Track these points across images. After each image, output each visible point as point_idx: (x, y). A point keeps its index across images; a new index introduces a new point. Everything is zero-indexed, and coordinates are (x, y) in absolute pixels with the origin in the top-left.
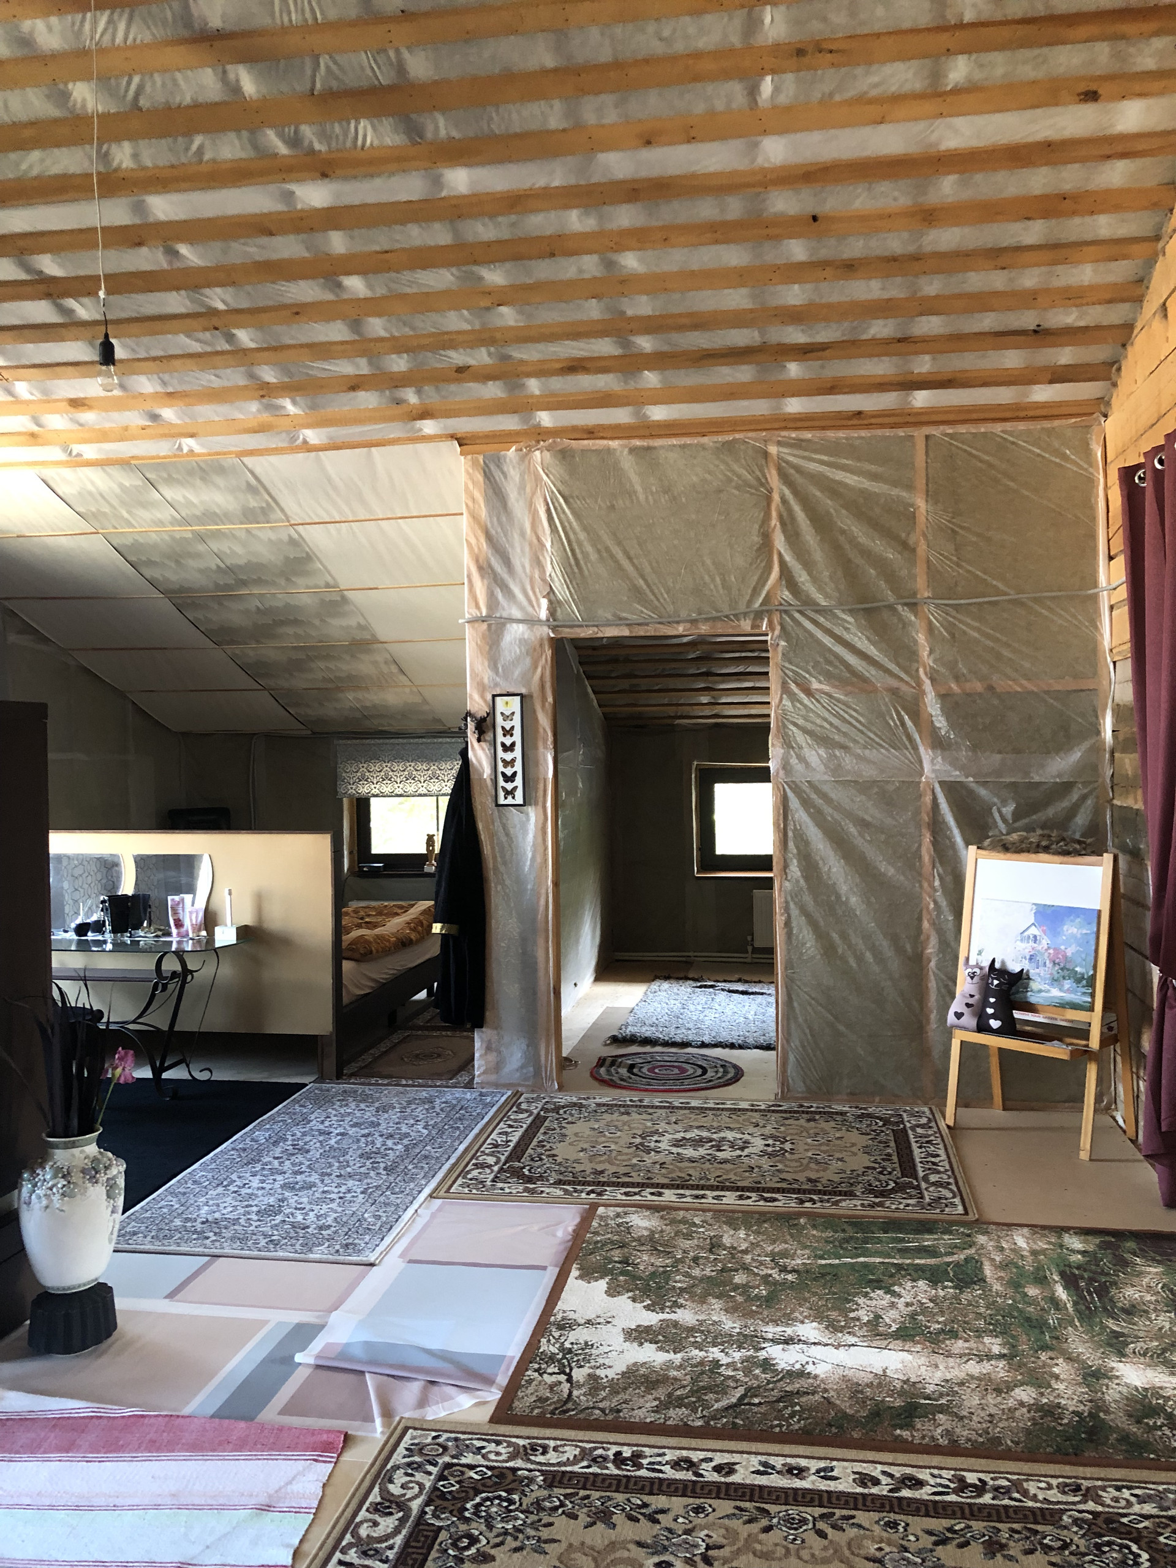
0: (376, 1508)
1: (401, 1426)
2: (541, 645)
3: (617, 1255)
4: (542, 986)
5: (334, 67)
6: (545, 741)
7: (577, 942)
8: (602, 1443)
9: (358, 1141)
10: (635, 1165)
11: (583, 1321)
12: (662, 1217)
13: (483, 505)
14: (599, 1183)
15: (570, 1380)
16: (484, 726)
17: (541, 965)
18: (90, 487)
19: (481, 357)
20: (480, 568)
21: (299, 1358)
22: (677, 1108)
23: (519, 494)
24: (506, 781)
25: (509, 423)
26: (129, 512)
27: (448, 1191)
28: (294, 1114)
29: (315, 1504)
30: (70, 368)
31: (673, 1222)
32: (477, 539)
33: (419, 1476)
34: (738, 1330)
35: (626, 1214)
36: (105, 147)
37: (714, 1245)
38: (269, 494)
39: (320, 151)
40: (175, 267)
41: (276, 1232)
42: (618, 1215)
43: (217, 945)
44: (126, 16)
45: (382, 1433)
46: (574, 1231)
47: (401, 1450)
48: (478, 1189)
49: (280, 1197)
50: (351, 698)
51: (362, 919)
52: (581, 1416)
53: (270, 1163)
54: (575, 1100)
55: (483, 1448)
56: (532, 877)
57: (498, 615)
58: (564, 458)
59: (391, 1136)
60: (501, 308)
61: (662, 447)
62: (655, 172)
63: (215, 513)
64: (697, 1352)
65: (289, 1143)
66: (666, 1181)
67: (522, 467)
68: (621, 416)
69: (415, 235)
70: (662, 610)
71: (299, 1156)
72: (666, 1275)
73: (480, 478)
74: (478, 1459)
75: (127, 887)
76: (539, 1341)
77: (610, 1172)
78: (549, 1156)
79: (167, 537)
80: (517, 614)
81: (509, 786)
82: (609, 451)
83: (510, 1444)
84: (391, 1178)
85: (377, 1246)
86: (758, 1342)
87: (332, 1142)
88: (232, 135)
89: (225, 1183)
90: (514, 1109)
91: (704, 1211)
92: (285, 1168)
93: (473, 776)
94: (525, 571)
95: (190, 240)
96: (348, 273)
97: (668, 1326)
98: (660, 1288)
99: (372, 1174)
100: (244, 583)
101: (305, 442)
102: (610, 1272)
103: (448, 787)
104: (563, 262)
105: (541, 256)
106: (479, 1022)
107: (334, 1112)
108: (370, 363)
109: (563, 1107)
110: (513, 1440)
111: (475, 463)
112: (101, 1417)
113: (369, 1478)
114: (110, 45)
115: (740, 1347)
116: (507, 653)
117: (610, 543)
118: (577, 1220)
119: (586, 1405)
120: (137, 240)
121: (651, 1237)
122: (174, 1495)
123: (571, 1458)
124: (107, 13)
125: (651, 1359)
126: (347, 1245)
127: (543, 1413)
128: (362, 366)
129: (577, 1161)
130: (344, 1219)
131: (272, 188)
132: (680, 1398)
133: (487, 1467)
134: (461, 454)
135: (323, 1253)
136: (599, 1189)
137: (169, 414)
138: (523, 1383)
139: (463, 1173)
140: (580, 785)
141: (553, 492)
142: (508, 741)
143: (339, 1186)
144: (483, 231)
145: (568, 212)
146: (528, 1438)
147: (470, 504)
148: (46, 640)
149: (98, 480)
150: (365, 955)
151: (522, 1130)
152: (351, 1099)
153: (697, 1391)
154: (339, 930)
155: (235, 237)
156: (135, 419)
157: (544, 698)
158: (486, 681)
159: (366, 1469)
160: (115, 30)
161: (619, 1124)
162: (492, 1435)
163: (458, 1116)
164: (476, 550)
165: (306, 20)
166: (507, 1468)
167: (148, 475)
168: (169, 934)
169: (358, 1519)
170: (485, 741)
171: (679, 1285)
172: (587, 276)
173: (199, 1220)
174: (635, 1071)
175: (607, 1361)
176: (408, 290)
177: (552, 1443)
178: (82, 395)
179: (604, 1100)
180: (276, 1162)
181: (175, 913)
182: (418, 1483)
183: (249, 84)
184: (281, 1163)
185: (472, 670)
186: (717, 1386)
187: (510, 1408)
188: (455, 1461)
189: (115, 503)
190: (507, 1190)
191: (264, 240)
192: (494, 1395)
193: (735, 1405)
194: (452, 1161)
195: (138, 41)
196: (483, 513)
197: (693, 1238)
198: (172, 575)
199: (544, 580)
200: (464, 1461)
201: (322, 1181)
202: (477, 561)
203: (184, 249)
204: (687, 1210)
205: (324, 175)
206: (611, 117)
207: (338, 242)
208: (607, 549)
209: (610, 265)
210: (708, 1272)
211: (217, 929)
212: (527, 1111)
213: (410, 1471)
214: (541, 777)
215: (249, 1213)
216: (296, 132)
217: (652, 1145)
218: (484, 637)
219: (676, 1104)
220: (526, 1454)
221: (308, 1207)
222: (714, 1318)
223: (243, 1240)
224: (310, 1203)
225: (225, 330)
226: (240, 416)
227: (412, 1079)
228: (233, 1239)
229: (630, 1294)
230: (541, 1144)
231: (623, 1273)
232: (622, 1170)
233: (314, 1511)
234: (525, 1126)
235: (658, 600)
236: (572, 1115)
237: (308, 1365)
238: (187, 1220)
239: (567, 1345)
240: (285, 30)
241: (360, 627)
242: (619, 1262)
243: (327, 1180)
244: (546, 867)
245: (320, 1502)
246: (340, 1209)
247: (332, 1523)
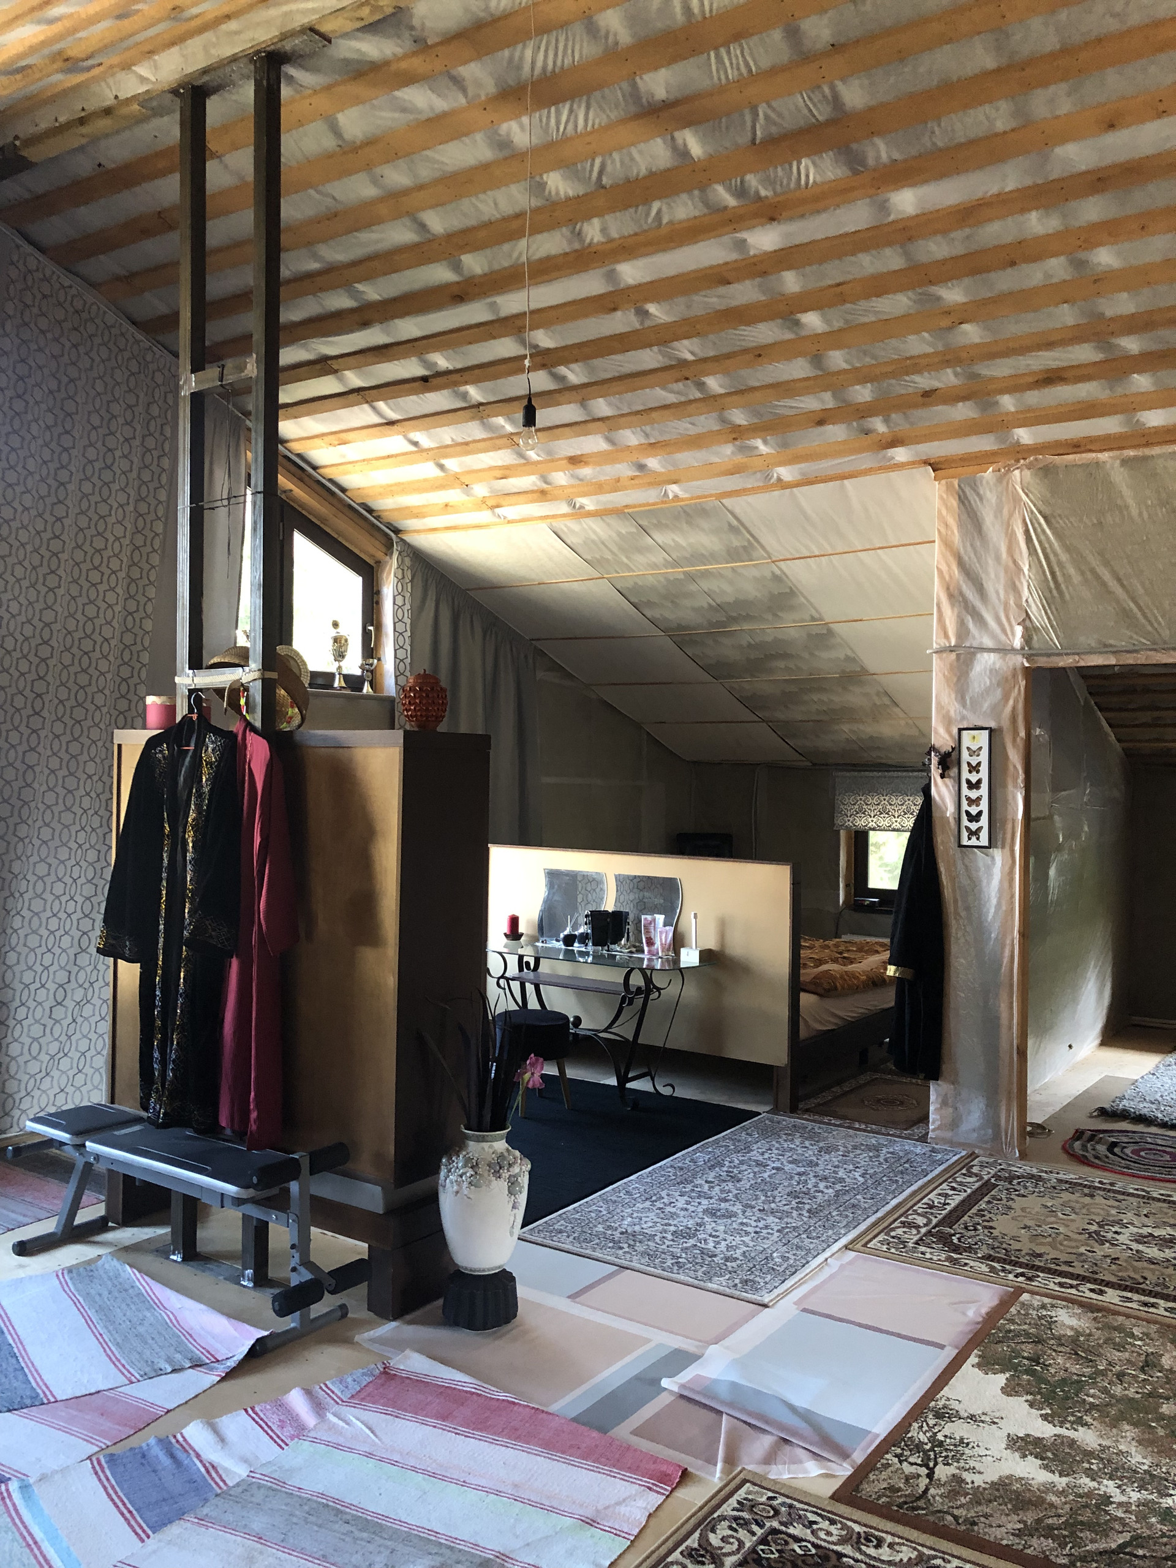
0: (690, 1554)
1: (742, 1476)
2: (1014, 675)
3: (1028, 1350)
4: (1004, 1044)
5: (773, 115)
6: (1015, 779)
7: (1075, 1001)
8: (944, 1553)
9: (792, 1178)
10: (1082, 1254)
11: (966, 1415)
12: (1095, 1319)
13: (956, 531)
14: (1032, 1266)
15: (930, 1476)
16: (949, 761)
17: (1004, 1021)
18: (593, 537)
19: (948, 378)
20: (951, 596)
21: (665, 1383)
22: (1154, 1199)
23: (996, 517)
24: (970, 821)
25: (984, 443)
26: (627, 557)
27: (865, 1245)
28: (739, 1141)
29: (635, 1532)
30: (567, 429)
31: (1108, 1327)
32: (949, 566)
33: (742, 1534)
34: (1146, 1467)
35: (1053, 1306)
36: (578, 227)
37: (1149, 1363)
38: (749, 532)
39: (766, 197)
40: (646, 326)
41: (684, 1255)
42: (1044, 1307)
43: (682, 966)
44: (583, 105)
45: (720, 1479)
46: (987, 1314)
47: (733, 1502)
48: (897, 1249)
49: (699, 1221)
50: (846, 730)
51: (841, 953)
52: (931, 1518)
53: (701, 1186)
54: (1034, 1171)
55: (815, 1523)
56: (997, 925)
57: (968, 645)
58: (1046, 476)
59: (825, 1178)
60: (963, 326)
61: (1160, 456)
62: (1122, 157)
63: (702, 555)
64: (1087, 1480)
65: (725, 1169)
66: (1113, 1279)
67: (1000, 489)
68: (1110, 425)
69: (868, 264)
70: (1157, 636)
71: (730, 1184)
72: (1079, 1386)
73: (954, 502)
74: (807, 1534)
75: (609, 905)
76: (910, 1425)
77: (1049, 1257)
78: (985, 1227)
79: (662, 580)
80: (988, 642)
81: (974, 826)
82: (1097, 464)
83: (844, 1527)
84: (812, 1222)
85: (776, 1287)
86: (1167, 1487)
87: (766, 1175)
88: (684, 196)
89: (654, 1198)
90: (964, 1171)
91: (1148, 1322)
92: (714, 1193)
93: (936, 814)
94: (999, 599)
95: (656, 298)
96: (806, 311)
97: (1062, 1443)
98: (1067, 1398)
99: (795, 1213)
100: (734, 620)
101: (779, 480)
102: (1015, 1368)
103: (910, 822)
104: (1026, 268)
105: (1003, 267)
106: (934, 1073)
107: (777, 1145)
108: (834, 396)
109: (1019, 1177)
110: (849, 1523)
111: (949, 487)
112: (480, 1395)
113: (693, 1521)
114: (573, 132)
115: (1141, 1488)
116: (976, 685)
117: (1094, 561)
118: (995, 1302)
119: (940, 1507)
120: (612, 306)
121: (1074, 1340)
122: (516, 1486)
123: (905, 1560)
124: (567, 105)
125: (1031, 1476)
126: (746, 1281)
127: (888, 1505)
128: (826, 400)
129: (1015, 1239)
130: (753, 1255)
131: (726, 239)
132: (1051, 1528)
133: (813, 1544)
134: (935, 479)
135: (721, 1284)
136: (1030, 1273)
137: (653, 463)
138: (879, 1465)
139: (888, 1230)
140: (1086, 829)
141: (1032, 512)
142: (974, 778)
143: (758, 1220)
144: (936, 249)
145: (1027, 216)
146: (865, 1525)
147: (943, 531)
148: (570, 676)
149: (597, 528)
150: (829, 991)
151: (965, 1195)
152: (798, 1135)
153: (1072, 1525)
154: (796, 963)
155: (696, 290)
156: (624, 470)
157: (1015, 732)
158: (952, 713)
159: (693, 1510)
160: (576, 117)
161: (1077, 1206)
162: (829, 1512)
163: (904, 1168)
164: (947, 578)
165: (741, 74)
166: (833, 1551)
167: (641, 522)
168: (643, 952)
169: (669, 1559)
170: (949, 777)
171: (1091, 1400)
172: (1055, 280)
173: (620, 1230)
174: (1116, 1150)
175: (978, 1466)
176: (866, 320)
177: (889, 1539)
178: (579, 453)
179: (1071, 1177)
180: (706, 1186)
181: (647, 932)
182: (738, 1540)
183: (694, 144)
184: (710, 1189)
185: (938, 703)
186: (1099, 1525)
187: (857, 1489)
188: (784, 1528)
189: (615, 550)
190: (928, 1256)
191: (722, 290)
192: (844, 1471)
193: (1113, 1552)
194: (879, 1214)
195: (596, 126)
196: (956, 538)
197: (1126, 1350)
198: (668, 613)
199: (1019, 606)
200: (791, 1530)
201: (744, 1212)
202: (948, 589)
203: (652, 308)
204: (1128, 1316)
205: (772, 219)
206: (1065, 106)
207: (791, 282)
208: (1093, 571)
209: (1080, 265)
210: (1131, 1392)
211: (682, 950)
212: (976, 1175)
213: (734, 1525)
214: (1010, 817)
215: (666, 1232)
216: (742, 182)
217: (1109, 1235)
218: (951, 668)
219: (1155, 1195)
220: (858, 1542)
221: (722, 1236)
222: (1121, 1447)
223: (650, 1256)
224: (725, 1232)
225: (695, 379)
226: (716, 460)
227: (866, 1123)
228: (643, 1254)
229: (1029, 1397)
230: (980, 1213)
231: (1027, 1372)
232: (1064, 1257)
233: (632, 1538)
234: (969, 1191)
235: (1152, 625)
236: (1026, 1187)
237: (671, 1392)
238: (610, 1227)
239: (940, 1437)
240: (721, 89)
241: (848, 659)
242: (1028, 1359)
243: (749, 1213)
244: (1013, 916)
245: (641, 1532)
246: (751, 1244)
247: (644, 1555)
